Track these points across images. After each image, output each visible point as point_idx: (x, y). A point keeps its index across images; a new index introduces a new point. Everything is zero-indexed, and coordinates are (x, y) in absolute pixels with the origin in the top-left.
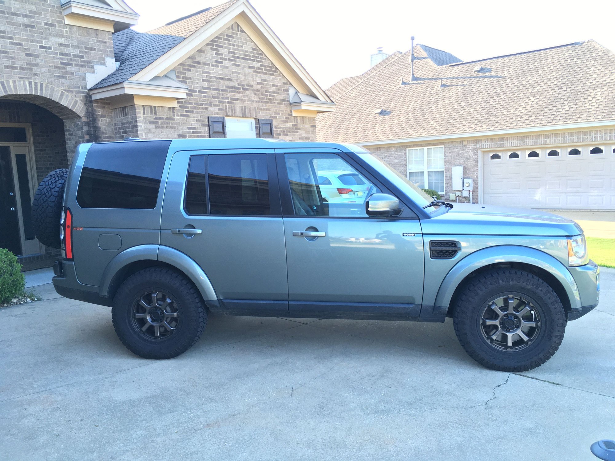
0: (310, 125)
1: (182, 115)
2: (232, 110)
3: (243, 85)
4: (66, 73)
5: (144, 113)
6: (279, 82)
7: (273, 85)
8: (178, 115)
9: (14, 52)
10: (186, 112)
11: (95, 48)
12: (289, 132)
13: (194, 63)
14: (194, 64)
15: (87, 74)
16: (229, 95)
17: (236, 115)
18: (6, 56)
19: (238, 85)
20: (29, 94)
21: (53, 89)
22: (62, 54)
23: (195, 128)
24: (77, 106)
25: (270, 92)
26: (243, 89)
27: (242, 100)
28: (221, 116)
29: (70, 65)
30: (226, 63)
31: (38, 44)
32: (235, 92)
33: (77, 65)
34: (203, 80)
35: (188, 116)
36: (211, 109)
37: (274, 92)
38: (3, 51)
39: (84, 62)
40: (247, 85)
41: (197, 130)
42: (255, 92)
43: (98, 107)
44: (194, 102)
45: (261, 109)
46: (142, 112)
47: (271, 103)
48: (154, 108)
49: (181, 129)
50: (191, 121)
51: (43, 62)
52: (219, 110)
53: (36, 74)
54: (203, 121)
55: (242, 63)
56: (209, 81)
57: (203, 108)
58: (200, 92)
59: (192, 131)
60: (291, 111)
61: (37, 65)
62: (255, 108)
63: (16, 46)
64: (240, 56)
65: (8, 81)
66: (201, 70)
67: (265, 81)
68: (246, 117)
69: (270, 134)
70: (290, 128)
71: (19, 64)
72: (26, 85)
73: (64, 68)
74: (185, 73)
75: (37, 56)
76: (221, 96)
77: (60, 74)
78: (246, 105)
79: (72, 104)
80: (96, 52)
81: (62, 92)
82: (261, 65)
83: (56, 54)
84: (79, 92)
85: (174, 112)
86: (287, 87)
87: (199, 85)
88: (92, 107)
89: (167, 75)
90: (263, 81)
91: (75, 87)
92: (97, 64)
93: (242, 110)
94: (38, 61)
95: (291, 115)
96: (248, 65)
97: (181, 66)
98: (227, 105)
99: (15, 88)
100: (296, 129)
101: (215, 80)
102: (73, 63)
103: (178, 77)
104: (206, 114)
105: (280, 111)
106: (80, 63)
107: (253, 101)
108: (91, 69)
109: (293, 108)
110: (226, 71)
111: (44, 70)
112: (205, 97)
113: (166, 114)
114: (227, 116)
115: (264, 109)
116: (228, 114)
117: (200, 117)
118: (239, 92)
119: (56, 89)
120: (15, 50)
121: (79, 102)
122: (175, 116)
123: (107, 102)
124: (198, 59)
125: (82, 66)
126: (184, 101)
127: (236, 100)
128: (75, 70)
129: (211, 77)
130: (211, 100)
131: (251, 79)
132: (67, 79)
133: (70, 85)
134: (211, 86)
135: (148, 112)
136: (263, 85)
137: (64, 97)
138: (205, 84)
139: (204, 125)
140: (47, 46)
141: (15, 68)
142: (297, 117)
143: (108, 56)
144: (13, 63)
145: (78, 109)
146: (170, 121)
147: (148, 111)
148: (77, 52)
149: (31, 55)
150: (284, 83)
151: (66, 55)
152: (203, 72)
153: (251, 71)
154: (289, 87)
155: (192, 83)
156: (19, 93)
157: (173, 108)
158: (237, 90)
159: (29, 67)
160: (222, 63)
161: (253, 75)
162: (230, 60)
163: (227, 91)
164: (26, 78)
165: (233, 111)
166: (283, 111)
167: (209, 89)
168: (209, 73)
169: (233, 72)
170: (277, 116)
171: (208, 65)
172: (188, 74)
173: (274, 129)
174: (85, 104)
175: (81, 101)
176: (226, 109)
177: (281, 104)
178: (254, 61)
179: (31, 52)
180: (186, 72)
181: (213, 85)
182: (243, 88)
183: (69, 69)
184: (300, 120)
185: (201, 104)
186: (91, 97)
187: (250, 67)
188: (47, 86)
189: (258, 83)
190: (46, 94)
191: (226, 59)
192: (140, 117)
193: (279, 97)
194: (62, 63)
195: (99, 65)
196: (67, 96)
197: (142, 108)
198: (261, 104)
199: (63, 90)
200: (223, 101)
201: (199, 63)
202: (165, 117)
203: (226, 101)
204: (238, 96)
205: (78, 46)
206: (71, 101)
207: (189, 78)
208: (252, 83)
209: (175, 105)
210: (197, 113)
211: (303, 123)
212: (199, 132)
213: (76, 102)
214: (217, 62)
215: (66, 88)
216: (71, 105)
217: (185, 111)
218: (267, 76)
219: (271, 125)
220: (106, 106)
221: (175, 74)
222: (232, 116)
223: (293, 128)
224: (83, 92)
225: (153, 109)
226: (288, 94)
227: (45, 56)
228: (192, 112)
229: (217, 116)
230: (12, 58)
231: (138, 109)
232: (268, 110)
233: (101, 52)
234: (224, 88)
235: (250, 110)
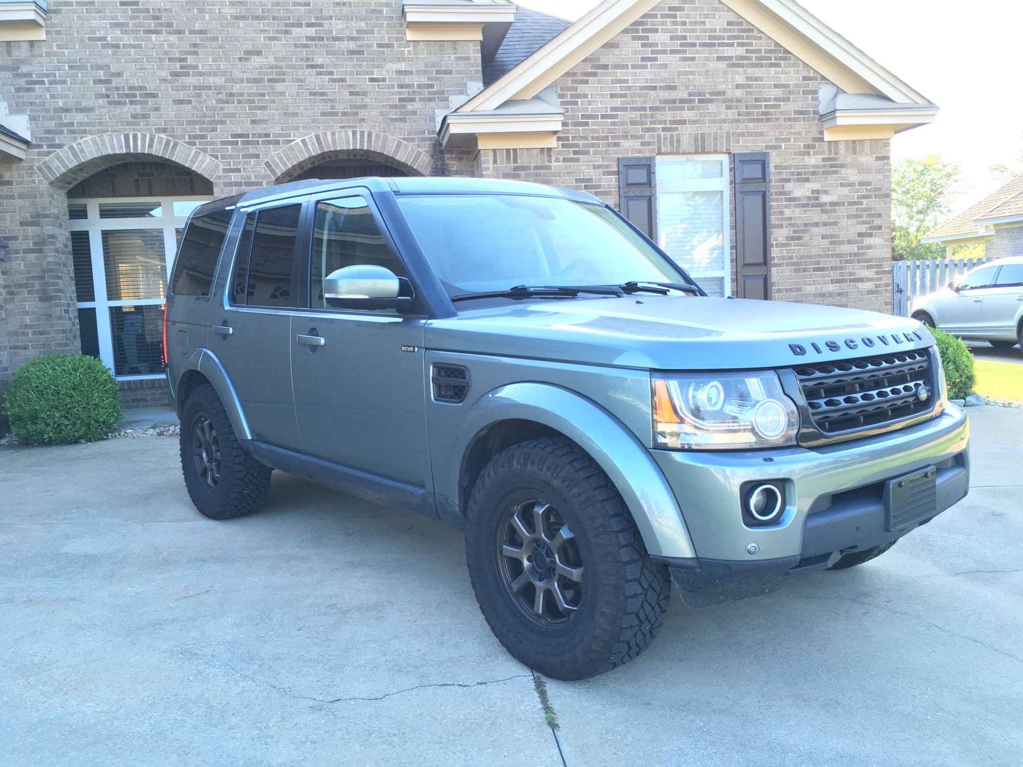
0: (874, 156)
1: (565, 160)
2: (672, 143)
3: (700, 94)
4: (406, 113)
5: (495, 162)
6: (791, 77)
7: (776, 86)
8: (557, 160)
9: (334, 92)
10: (574, 154)
11: (451, 71)
12: (813, 173)
13: (596, 69)
14: (595, 71)
15: (436, 111)
16: (668, 115)
17: (681, 151)
18: (323, 99)
19: (690, 94)
20: (351, 148)
21: (385, 139)
22: (401, 86)
23: (590, 180)
24: (420, 160)
25: (766, 100)
26: (700, 101)
27: (695, 122)
28: (647, 154)
29: (412, 100)
30: (662, 59)
31: (367, 77)
32: (682, 109)
33: (422, 100)
34: (612, 96)
35: (577, 160)
36: (626, 144)
37: (777, 99)
38: (320, 92)
39: (434, 93)
40: (709, 93)
41: (594, 183)
42: (729, 104)
43: (452, 159)
44: (590, 135)
45: (742, 135)
46: (491, 161)
47: (768, 120)
48: (513, 152)
49: (563, 183)
50: (583, 167)
51: (373, 101)
52: (643, 144)
53: (363, 120)
54: (607, 167)
55: (701, 54)
56: (625, 96)
57: (608, 145)
58: (603, 117)
59: (583, 184)
60: (822, 133)
61: (364, 107)
62: (728, 134)
63: (337, 84)
64: (698, 41)
65: (325, 134)
66: (610, 78)
67: (757, 79)
68: (703, 152)
69: (763, 181)
70: (815, 166)
71: (340, 108)
72: (349, 137)
73: (404, 107)
74: (577, 87)
75: (365, 94)
76: (649, 120)
77: (397, 115)
78: (706, 131)
79: (413, 158)
80: (454, 75)
81: (398, 141)
82: (747, 51)
83: (393, 86)
84: (423, 140)
85: (549, 156)
86: (811, 85)
87: (603, 104)
88: (443, 159)
89: (540, 96)
90: (752, 81)
91: (419, 133)
92: (453, 94)
93: (696, 139)
94: (367, 100)
95: (822, 140)
96: (716, 55)
97: (568, 77)
98: (662, 133)
99: (334, 142)
100: (831, 166)
101: (639, 92)
102: (417, 97)
103: (561, 96)
104: (615, 154)
105: (790, 133)
106: (427, 96)
107: (724, 121)
108: (443, 103)
109: (826, 125)
110: (664, 74)
111: (373, 113)
112: (613, 124)
113: (535, 160)
114: (659, 153)
115: (750, 134)
116: (663, 150)
117: (601, 160)
118: (692, 109)
119: (390, 137)
120: (335, 89)
121: (424, 153)
122: (551, 162)
123: (467, 150)
124: (603, 60)
125: (430, 100)
126: (570, 136)
127: (683, 122)
128: (419, 106)
129: (629, 88)
130: (626, 129)
131: (723, 80)
132: (406, 122)
133: (411, 130)
134: (628, 104)
135: (503, 160)
136: (752, 88)
137: (402, 148)
138: (618, 102)
139: (609, 173)
140: (380, 77)
141: (336, 114)
142: (836, 142)
143: (472, 79)
144: (333, 107)
145: (421, 164)
146: (542, 171)
147: (503, 157)
148: (424, 80)
149: (357, 94)
150: (805, 78)
151: (407, 86)
152: (613, 82)
153: (722, 65)
154: (820, 83)
155: (590, 103)
156: (338, 149)
157: (549, 150)
158: (687, 105)
159: (355, 111)
160: (655, 59)
161: (725, 73)
162: (672, 52)
163: (664, 109)
164: (349, 127)
165: (675, 143)
166: (799, 133)
167: (625, 109)
168: (626, 81)
169: (680, 73)
170: (783, 145)
171: (626, 67)
172: (582, 89)
173: (772, 168)
174: (432, 157)
175: (427, 152)
176: (659, 141)
177: (795, 120)
178: (732, 45)
179: (357, 90)
180: (579, 86)
181: (635, 102)
182: (700, 99)
183: (410, 107)
184: (847, 148)
185: (607, 138)
186: (441, 145)
187: (719, 59)
188: (377, 136)
189: (738, 87)
190: (376, 147)
191: (664, 52)
192: (488, 168)
193: (792, 106)
194: (401, 100)
195: (456, 95)
196: (405, 146)
197: (491, 155)
198: (742, 125)
199: (400, 138)
200: (652, 128)
201: (606, 67)
202: (533, 165)
203: (660, 126)
204: (687, 114)
205: (425, 71)
206: (411, 153)
207: (584, 95)
208: (722, 87)
209: (553, 143)
210: (595, 153)
211: (855, 154)
212: (599, 187)
213: (419, 154)
214: (643, 59)
215: (404, 135)
216: (411, 160)
217: (571, 152)
218: (763, 69)
219: (764, 164)
220: (465, 157)
221: (556, 92)
222: (671, 153)
223: (824, 166)
224: (430, 139)
225: (512, 154)
226: (816, 99)
227: (377, 92)
228: (587, 153)
229: (639, 155)
230: (332, 101)
231: (485, 156)
232: (761, 134)
233: (461, 74)
234: (658, 104)
235: (715, 139)
